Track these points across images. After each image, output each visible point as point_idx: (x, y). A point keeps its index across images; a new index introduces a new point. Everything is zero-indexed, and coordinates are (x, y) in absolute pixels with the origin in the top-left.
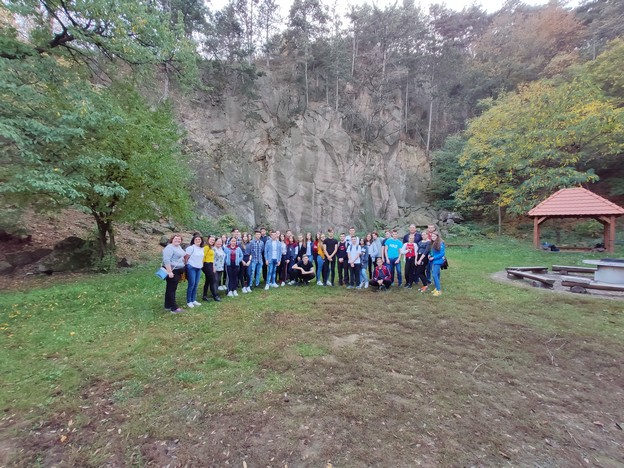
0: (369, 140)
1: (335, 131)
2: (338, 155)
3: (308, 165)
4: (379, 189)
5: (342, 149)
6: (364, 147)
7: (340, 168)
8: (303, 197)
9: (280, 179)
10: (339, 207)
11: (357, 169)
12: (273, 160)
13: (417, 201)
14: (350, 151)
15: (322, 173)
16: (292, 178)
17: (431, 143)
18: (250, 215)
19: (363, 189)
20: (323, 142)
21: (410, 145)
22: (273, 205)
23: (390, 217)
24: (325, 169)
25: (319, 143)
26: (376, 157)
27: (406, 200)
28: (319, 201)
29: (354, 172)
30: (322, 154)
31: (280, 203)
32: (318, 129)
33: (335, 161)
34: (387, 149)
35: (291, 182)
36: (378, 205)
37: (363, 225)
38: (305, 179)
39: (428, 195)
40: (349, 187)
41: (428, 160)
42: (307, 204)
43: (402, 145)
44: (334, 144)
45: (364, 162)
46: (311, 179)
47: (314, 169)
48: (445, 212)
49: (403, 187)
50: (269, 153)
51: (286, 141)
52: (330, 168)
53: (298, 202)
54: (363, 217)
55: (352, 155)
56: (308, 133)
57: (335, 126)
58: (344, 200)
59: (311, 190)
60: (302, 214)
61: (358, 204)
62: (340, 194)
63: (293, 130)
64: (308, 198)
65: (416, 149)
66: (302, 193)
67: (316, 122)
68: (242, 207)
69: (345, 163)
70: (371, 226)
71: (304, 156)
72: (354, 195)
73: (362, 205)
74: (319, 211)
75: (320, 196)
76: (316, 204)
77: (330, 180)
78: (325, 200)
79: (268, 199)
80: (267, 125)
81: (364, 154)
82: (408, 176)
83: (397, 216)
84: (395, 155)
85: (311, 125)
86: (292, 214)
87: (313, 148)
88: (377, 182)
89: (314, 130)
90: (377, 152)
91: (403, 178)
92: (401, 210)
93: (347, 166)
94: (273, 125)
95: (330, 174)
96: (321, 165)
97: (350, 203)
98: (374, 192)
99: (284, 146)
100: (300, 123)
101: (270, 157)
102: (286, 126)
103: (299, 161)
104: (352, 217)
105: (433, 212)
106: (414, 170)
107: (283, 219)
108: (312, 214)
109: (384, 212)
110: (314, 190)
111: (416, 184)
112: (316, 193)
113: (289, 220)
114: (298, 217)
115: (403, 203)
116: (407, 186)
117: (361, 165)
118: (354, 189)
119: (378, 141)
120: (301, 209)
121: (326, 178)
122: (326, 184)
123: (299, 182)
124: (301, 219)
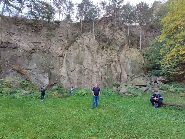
2: (93, 51)
6: (106, 47)
7: (94, 57)
9: (68, 64)
10: (95, 76)
11: (103, 57)
12: (65, 56)
14: (98, 49)
15: (87, 60)
17: (142, 46)
19: (106, 67)
20: (87, 46)
30: (87, 52)
31: (68, 75)
32: (85, 42)
33: (92, 54)
41: (141, 53)
46: (81, 63)
50: (64, 53)
53: (76, 74)
54: (106, 81)
57: (92, 39)
58: (97, 72)
60: (78, 79)
61: (104, 74)
62: (95, 69)
63: (75, 43)
64: (80, 72)
66: (77, 70)
67: (84, 39)
69: (96, 54)
71: (79, 53)
72: (102, 69)
74: (86, 78)
75: (86, 71)
76: (84, 75)
78: (88, 73)
79: (63, 73)
83: (127, 80)
85: (82, 41)
87: (83, 50)
91: (129, 62)
94: (67, 42)
99: (70, 50)
100: (78, 41)
106: (135, 59)
107: (69, 82)
110: (83, 68)
116: (132, 66)
117: (105, 55)
118: (102, 66)
120: (77, 77)
121: (89, 62)
122: (88, 65)
123: (76, 65)
124: (77, 82)
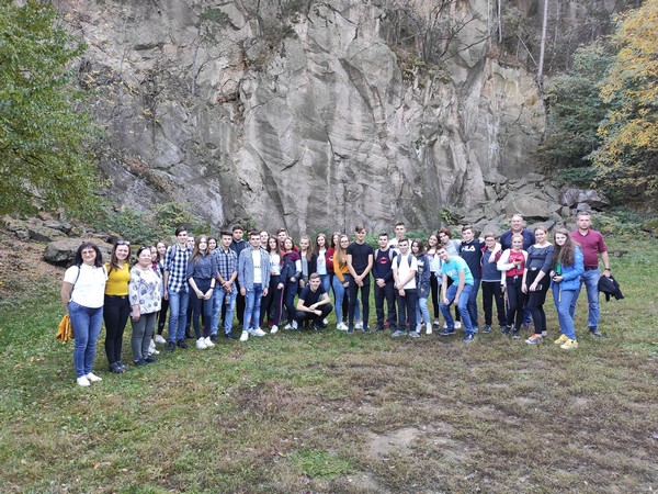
0: (430, 59)
1: (367, 44)
2: (373, 88)
3: (318, 109)
4: (448, 150)
5: (380, 77)
6: (420, 72)
7: (377, 113)
8: (309, 169)
9: (268, 136)
10: (375, 185)
11: (408, 114)
12: (253, 101)
13: (521, 170)
14: (394, 81)
15: (343, 123)
16: (289, 134)
17: (546, 61)
18: (213, 203)
19: (419, 152)
20: (345, 64)
21: (506, 66)
22: (255, 183)
23: (468, 201)
24: (350, 117)
25: (336, 67)
26: (444, 91)
27: (500, 169)
28: (339, 175)
29: (402, 120)
30: (343, 88)
31: (268, 180)
32: (335, 40)
33: (366, 101)
34: (463, 75)
35: (287, 142)
36: (447, 180)
37: (420, 217)
38: (313, 135)
39: (541, 159)
40: (393, 148)
41: (541, 93)
42: (319, 182)
43: (492, 66)
44: (365, 68)
45: (421, 101)
46: (323, 135)
47: (329, 116)
48: (573, 191)
49: (494, 146)
50: (246, 86)
51: (276, 65)
52: (357, 114)
53: (302, 178)
54: (419, 203)
55: (399, 88)
56: (316, 47)
57: (366, 34)
58: (385, 172)
59: (324, 155)
60: (309, 199)
61: (411, 178)
62: (378, 161)
63: (289, 43)
64: (318, 171)
65: (518, 73)
66: (307, 161)
67: (332, 27)
68: (198, 188)
69: (386, 104)
70: (434, 219)
71: (310, 92)
72: (403, 162)
73: (418, 180)
74: (340, 194)
75: (341, 165)
76: (334, 181)
77: (358, 135)
78: (350, 173)
79: (246, 172)
80: (241, 34)
81: (421, 86)
82: (503, 124)
83: (482, 199)
84: (479, 84)
85: (321, 34)
86: (290, 200)
87: (327, 77)
88: (444, 138)
89: (328, 43)
90: (445, 82)
91: (493, 129)
92: (489, 189)
93: (389, 109)
94: (250, 34)
95: (358, 124)
96: (342, 108)
97: (396, 178)
98: (440, 156)
99: (273, 73)
100: (301, 29)
101: (248, 96)
102: (275, 36)
103: (301, 102)
104: (399, 202)
105: (550, 190)
106: (515, 113)
107: (273, 210)
108: (327, 199)
109: (458, 192)
110: (329, 156)
111: (519, 138)
112: (333, 161)
113: (286, 210)
114: (302, 205)
115: (494, 176)
116: (501, 143)
117: (415, 106)
118: (403, 151)
119: (447, 60)
120: (307, 192)
121: (352, 133)
122: (351, 143)
123: (302, 142)
124: (308, 209)
